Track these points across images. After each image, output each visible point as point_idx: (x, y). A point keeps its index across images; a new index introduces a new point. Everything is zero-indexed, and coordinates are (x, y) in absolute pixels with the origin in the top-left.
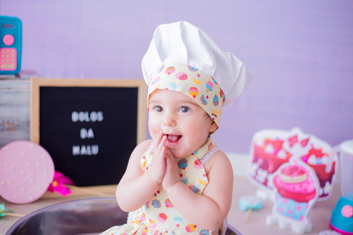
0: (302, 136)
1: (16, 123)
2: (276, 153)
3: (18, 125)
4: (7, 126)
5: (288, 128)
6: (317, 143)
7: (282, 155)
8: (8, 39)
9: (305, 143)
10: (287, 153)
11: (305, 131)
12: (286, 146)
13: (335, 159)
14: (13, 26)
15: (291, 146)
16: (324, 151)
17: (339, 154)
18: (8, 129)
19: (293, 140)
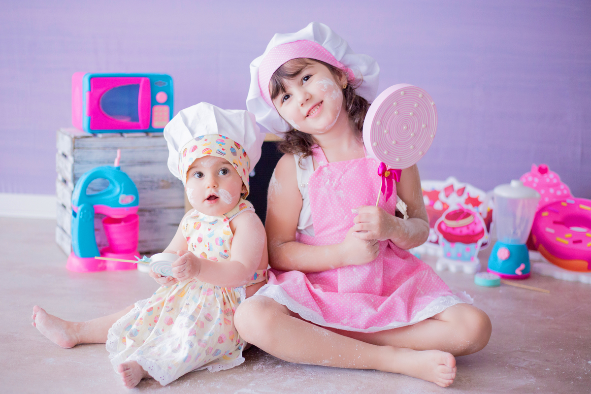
0: (458, 186)
1: (170, 181)
2: (432, 205)
3: (172, 183)
4: (162, 184)
5: (443, 178)
6: (473, 191)
7: (438, 206)
8: (161, 97)
9: (461, 192)
10: (443, 204)
11: (461, 180)
12: (442, 196)
13: (491, 205)
14: (164, 84)
15: (447, 196)
16: (480, 199)
17: (493, 198)
18: (163, 187)
19: (449, 190)
